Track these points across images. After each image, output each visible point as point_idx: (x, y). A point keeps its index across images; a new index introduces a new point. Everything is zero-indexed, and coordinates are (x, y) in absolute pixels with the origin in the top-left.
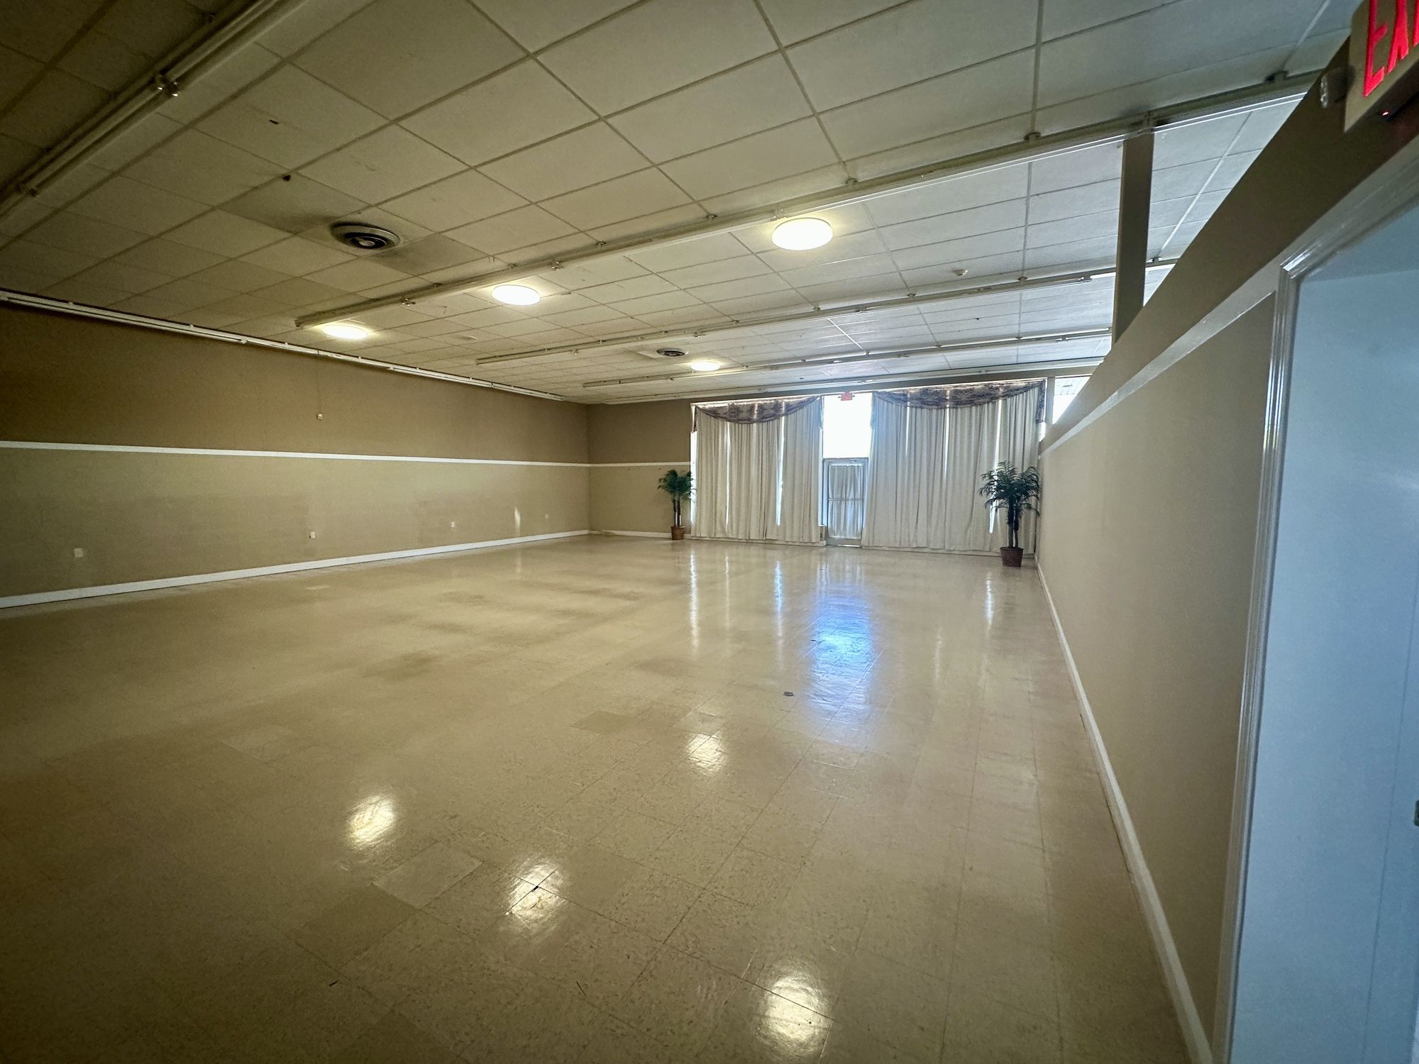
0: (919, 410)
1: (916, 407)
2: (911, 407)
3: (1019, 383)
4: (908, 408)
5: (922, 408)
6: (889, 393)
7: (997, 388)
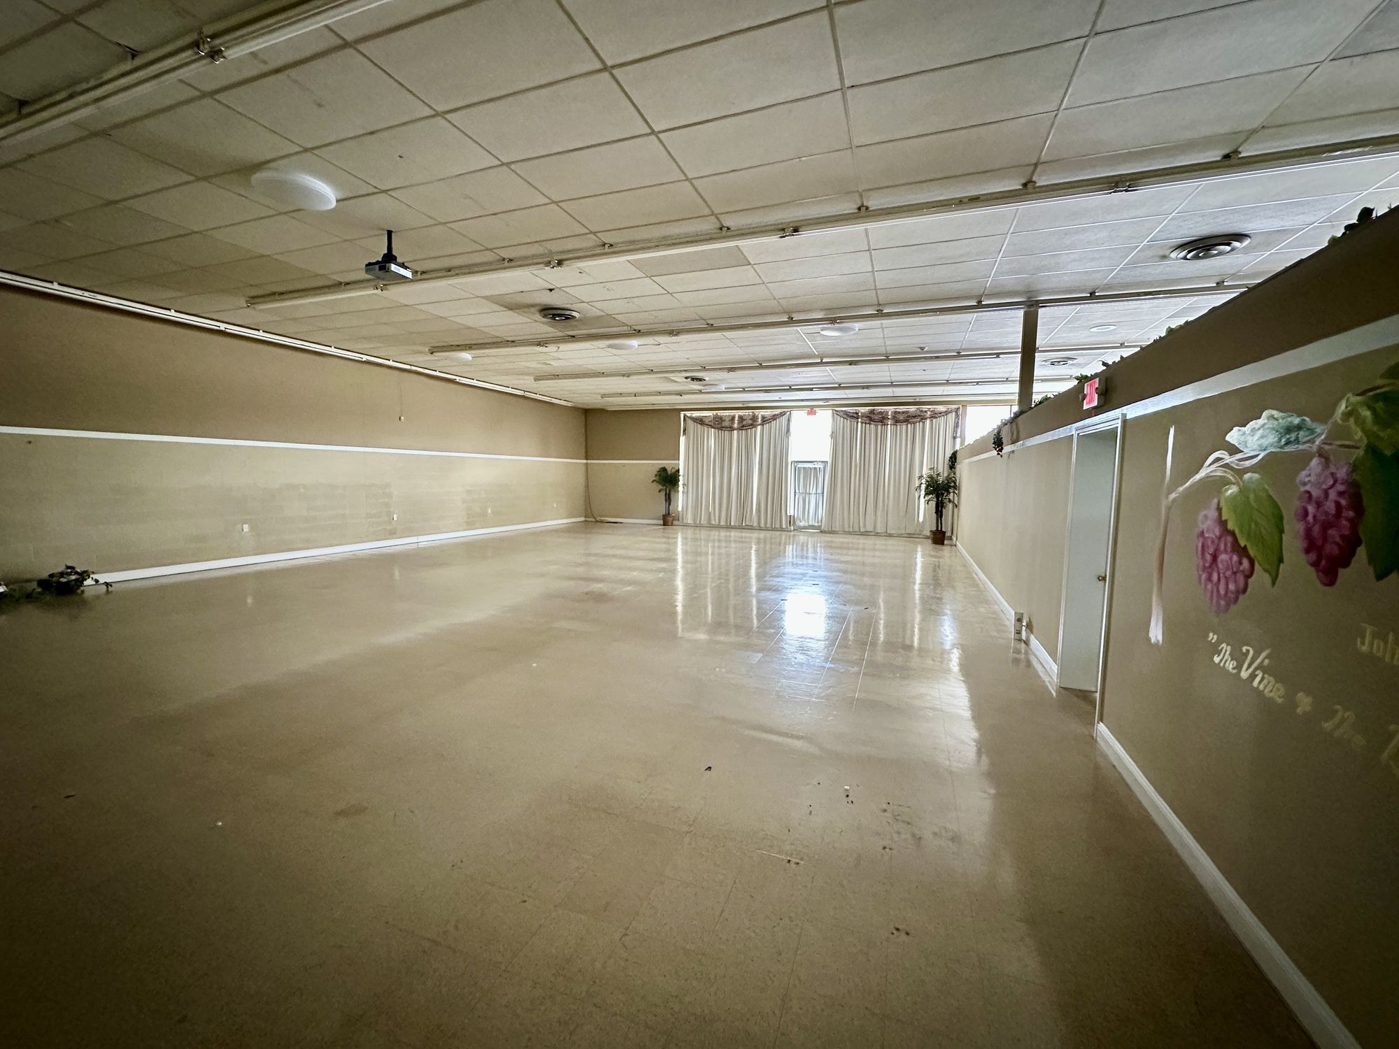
0: (868, 425)
1: (866, 423)
3: (941, 408)
4: (859, 424)
6: (845, 411)
7: (926, 412)
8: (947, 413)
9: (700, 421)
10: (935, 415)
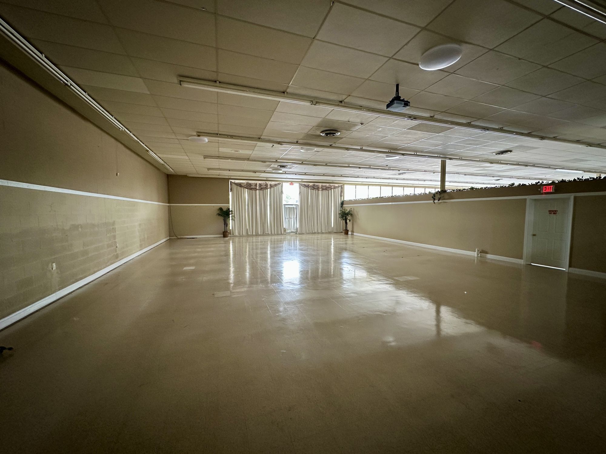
0: (313, 190)
1: (312, 189)
2: (311, 189)
3: (337, 185)
4: (310, 190)
5: (314, 190)
6: (304, 184)
7: (332, 186)
8: (338, 187)
9: (240, 185)
10: (335, 188)
